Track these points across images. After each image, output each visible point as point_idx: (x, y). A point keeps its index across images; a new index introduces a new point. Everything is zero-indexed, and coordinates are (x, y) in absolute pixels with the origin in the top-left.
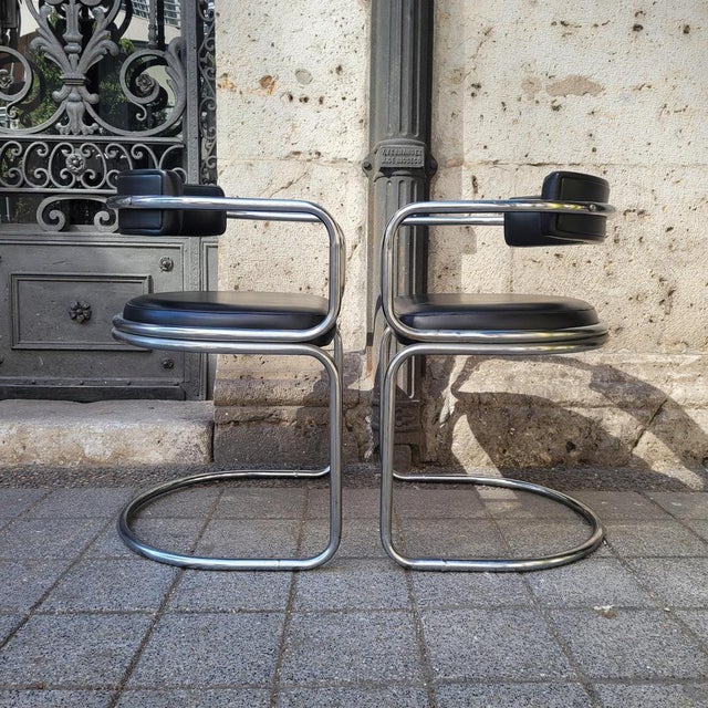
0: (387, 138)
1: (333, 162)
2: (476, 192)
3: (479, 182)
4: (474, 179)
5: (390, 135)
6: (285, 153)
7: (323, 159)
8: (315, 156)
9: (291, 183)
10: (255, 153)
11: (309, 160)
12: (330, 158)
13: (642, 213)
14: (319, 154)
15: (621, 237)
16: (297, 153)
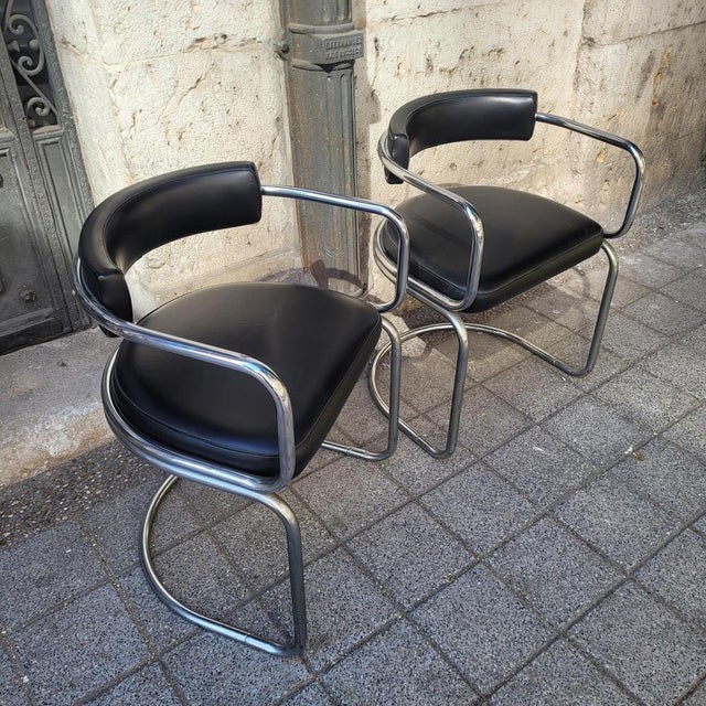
0: (323, 24)
1: (242, 45)
2: (378, 55)
3: (380, 43)
4: (376, 41)
5: (327, 20)
6: (188, 43)
7: (230, 44)
8: (221, 40)
9: (199, 80)
10: (153, 48)
11: (216, 47)
12: (238, 40)
13: (500, 51)
14: (225, 37)
15: (485, 78)
16: (201, 40)
